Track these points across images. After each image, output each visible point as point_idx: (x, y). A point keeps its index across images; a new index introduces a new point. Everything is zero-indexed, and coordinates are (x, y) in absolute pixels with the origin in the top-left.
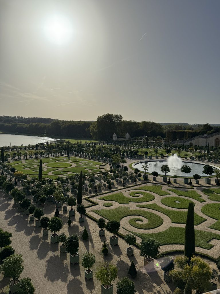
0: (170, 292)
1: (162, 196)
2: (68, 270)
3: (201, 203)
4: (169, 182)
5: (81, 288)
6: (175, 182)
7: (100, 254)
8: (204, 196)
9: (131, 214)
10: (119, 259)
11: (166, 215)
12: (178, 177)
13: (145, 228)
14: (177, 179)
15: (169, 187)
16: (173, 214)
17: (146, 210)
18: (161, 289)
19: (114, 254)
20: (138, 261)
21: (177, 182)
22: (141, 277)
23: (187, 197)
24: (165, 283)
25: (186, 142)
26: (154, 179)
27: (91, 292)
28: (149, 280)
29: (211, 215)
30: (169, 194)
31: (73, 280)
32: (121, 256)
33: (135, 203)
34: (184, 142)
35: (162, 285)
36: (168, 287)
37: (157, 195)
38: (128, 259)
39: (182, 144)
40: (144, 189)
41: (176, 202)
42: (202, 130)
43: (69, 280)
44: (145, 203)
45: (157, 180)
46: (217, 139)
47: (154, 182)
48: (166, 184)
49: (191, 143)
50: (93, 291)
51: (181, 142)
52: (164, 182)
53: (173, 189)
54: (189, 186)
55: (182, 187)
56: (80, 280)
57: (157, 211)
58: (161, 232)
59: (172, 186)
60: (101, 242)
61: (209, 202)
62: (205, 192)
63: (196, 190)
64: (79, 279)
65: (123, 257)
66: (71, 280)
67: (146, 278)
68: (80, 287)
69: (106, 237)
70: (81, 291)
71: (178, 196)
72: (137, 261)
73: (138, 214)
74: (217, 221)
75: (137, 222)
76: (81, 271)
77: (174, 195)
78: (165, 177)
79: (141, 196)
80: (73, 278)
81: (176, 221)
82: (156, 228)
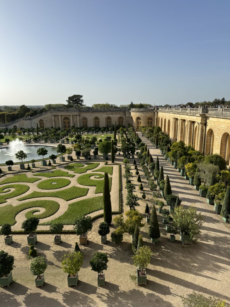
0: (113, 248)
1: (34, 183)
2: (9, 295)
3: (73, 178)
4: (29, 168)
5: (44, 297)
6: (34, 166)
7: (28, 259)
8: (71, 172)
9: (21, 210)
10: (52, 252)
11: (55, 197)
12: (36, 161)
13: (48, 215)
14: (35, 163)
15: (32, 172)
16: (61, 194)
17: (32, 201)
18: (106, 251)
19: (43, 251)
20: (70, 243)
21: (36, 166)
22: (85, 253)
23: (57, 176)
24: (104, 245)
25: (9, 125)
26: (10, 169)
27: (57, 292)
28: (92, 251)
29: (89, 184)
30: (40, 179)
31: (26, 298)
32: (51, 248)
33: (13, 198)
34: (6, 126)
35: (104, 248)
36: (109, 246)
37: (28, 183)
38: (60, 247)
39: (5, 128)
40: (8, 181)
41: (53, 183)
42: (20, 111)
43: (22, 302)
44: (24, 194)
45: (12, 169)
46: (41, 120)
47: (11, 172)
48: (25, 171)
49: (15, 126)
50: (57, 290)
51: (3, 126)
52: (22, 169)
53: (38, 173)
54: (49, 167)
55: (44, 169)
56: (34, 292)
57: (43, 197)
58: (66, 212)
59: (34, 171)
60: (16, 249)
61: (78, 175)
62: (69, 169)
63: (59, 169)
64: (32, 292)
65: (54, 248)
66: (24, 300)
67: (89, 251)
68: (42, 297)
69: (17, 242)
70: (46, 299)
71: (49, 178)
72: (68, 244)
73: (29, 207)
74: (95, 187)
75: (35, 214)
76: (25, 286)
77: (44, 179)
78: (22, 164)
79: (13, 190)
80: (24, 296)
81: (69, 198)
82: (58, 211)
